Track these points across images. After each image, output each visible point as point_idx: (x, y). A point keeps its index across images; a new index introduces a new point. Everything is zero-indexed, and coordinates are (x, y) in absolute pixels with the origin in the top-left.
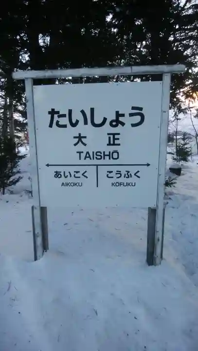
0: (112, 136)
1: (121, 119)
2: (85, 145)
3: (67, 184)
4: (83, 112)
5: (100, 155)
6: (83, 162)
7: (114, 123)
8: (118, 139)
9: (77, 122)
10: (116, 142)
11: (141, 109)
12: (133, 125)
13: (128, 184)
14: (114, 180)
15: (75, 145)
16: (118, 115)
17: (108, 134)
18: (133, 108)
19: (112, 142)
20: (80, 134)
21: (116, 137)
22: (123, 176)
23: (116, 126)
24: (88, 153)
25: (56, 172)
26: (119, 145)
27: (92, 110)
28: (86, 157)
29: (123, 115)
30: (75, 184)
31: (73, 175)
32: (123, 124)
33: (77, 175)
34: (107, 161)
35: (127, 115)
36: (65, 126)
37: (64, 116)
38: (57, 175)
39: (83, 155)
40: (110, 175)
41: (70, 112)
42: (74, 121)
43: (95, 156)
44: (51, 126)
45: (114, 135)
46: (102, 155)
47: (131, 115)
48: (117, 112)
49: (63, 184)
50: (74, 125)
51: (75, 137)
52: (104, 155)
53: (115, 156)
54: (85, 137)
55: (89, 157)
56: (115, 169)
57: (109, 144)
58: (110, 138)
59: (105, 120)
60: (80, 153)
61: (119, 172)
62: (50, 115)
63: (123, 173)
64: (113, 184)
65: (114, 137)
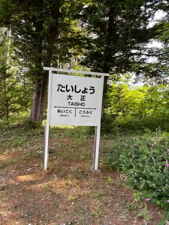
0: (82, 97)
1: (86, 90)
2: (72, 99)
3: (63, 115)
4: (72, 86)
5: (77, 104)
6: (70, 106)
7: (84, 92)
8: (85, 98)
9: (69, 90)
10: (84, 99)
11: (94, 88)
12: (91, 93)
13: (87, 116)
14: (82, 114)
15: (68, 99)
16: (85, 89)
17: (81, 96)
18: (91, 87)
19: (82, 99)
20: (70, 95)
21: (84, 97)
22: (86, 113)
23: (84, 93)
24: (72, 103)
25: (58, 110)
26: (85, 100)
27: (76, 86)
28: (72, 104)
29: (87, 89)
30: (66, 116)
31: (65, 112)
32: (87, 93)
33: (67, 112)
34: (80, 106)
35: (88, 89)
36: (64, 91)
37: (64, 87)
38: (59, 111)
39: (70, 104)
40: (81, 112)
41: (67, 86)
42: (68, 90)
43: (75, 104)
44: (58, 91)
45: (83, 96)
46: (78, 104)
47: (90, 89)
48: (85, 88)
49: (61, 115)
50: (68, 91)
51: (68, 96)
52: (79, 104)
53: (83, 104)
54: (72, 96)
55: (73, 104)
56: (83, 110)
57: (81, 100)
58: (81, 97)
59: (80, 90)
60: (69, 103)
61: (84, 111)
62: (58, 86)
63: (86, 112)
64: (81, 116)
65: (83, 97)
